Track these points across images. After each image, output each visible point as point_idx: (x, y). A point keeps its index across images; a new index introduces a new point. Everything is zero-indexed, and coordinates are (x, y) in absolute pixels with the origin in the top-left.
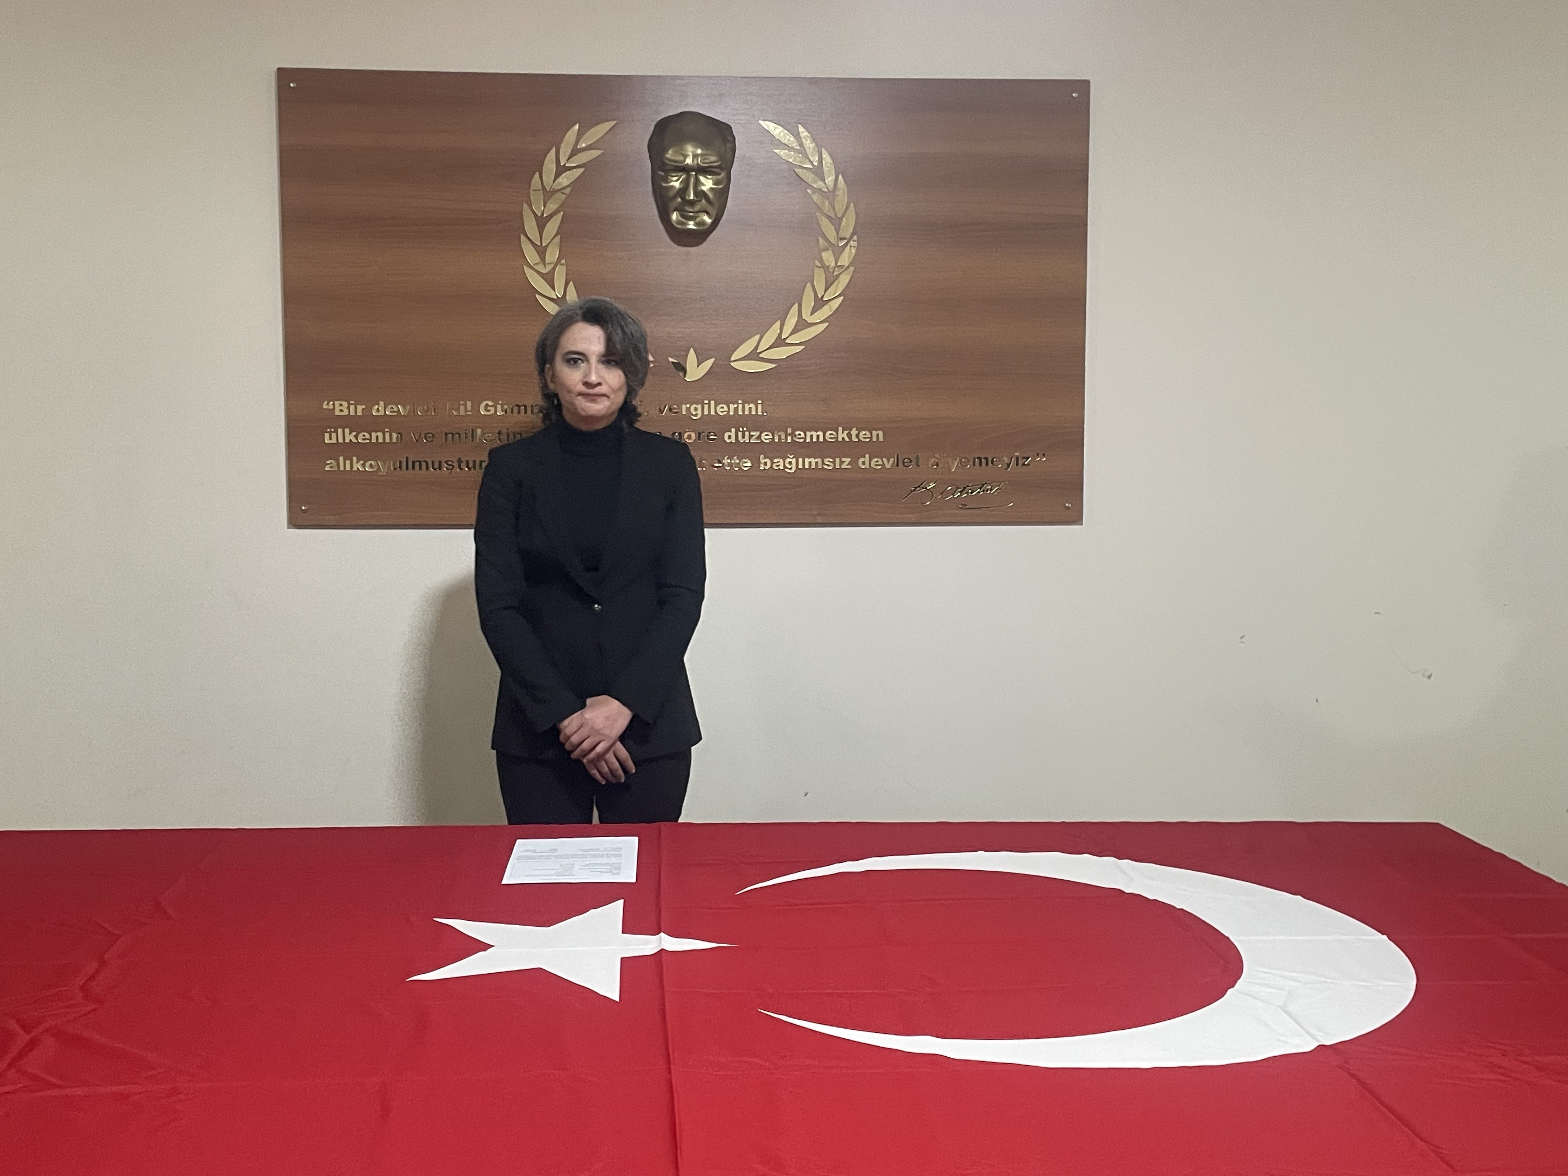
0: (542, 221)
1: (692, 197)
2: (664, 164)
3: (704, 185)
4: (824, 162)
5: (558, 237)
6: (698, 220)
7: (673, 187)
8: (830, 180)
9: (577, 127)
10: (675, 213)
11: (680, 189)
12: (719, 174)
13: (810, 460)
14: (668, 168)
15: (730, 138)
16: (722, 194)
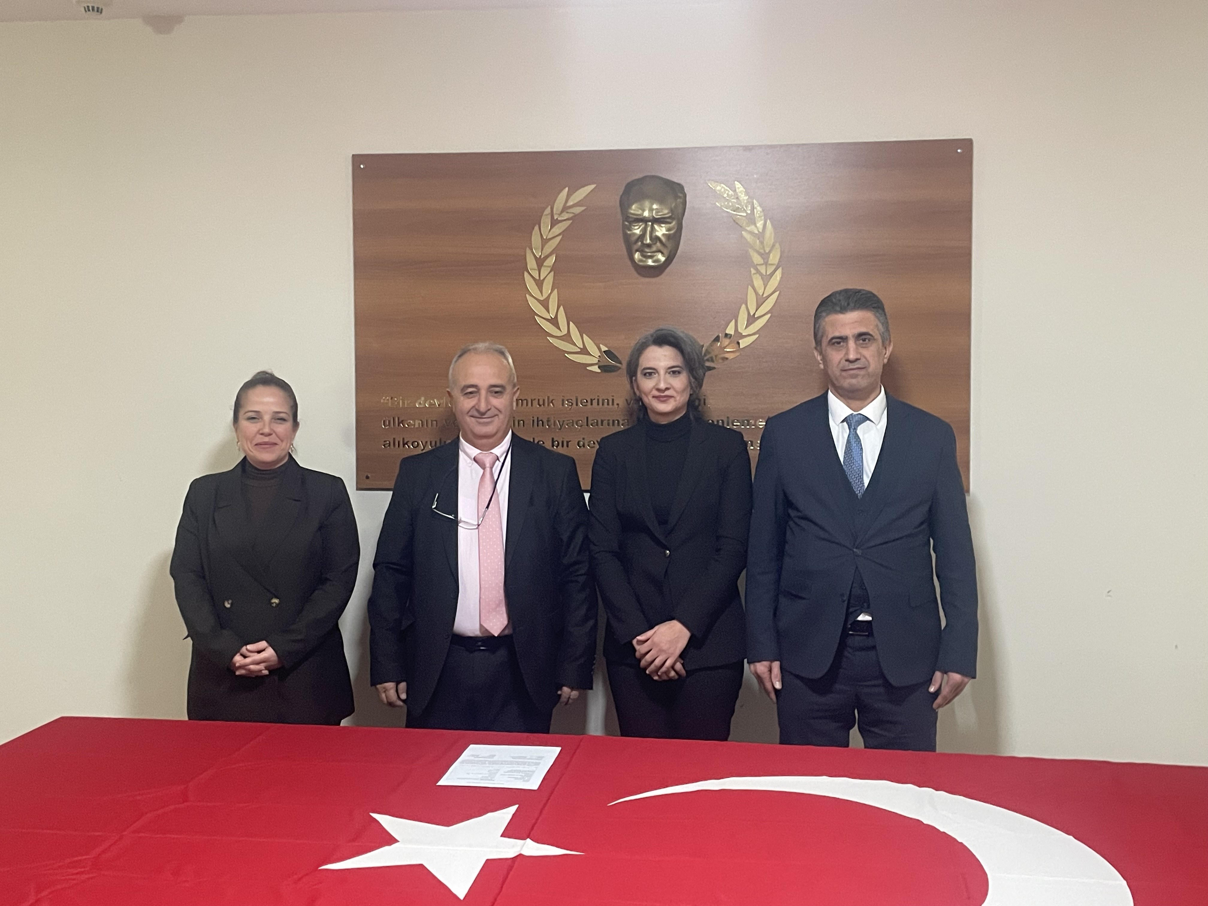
5: (552, 273)
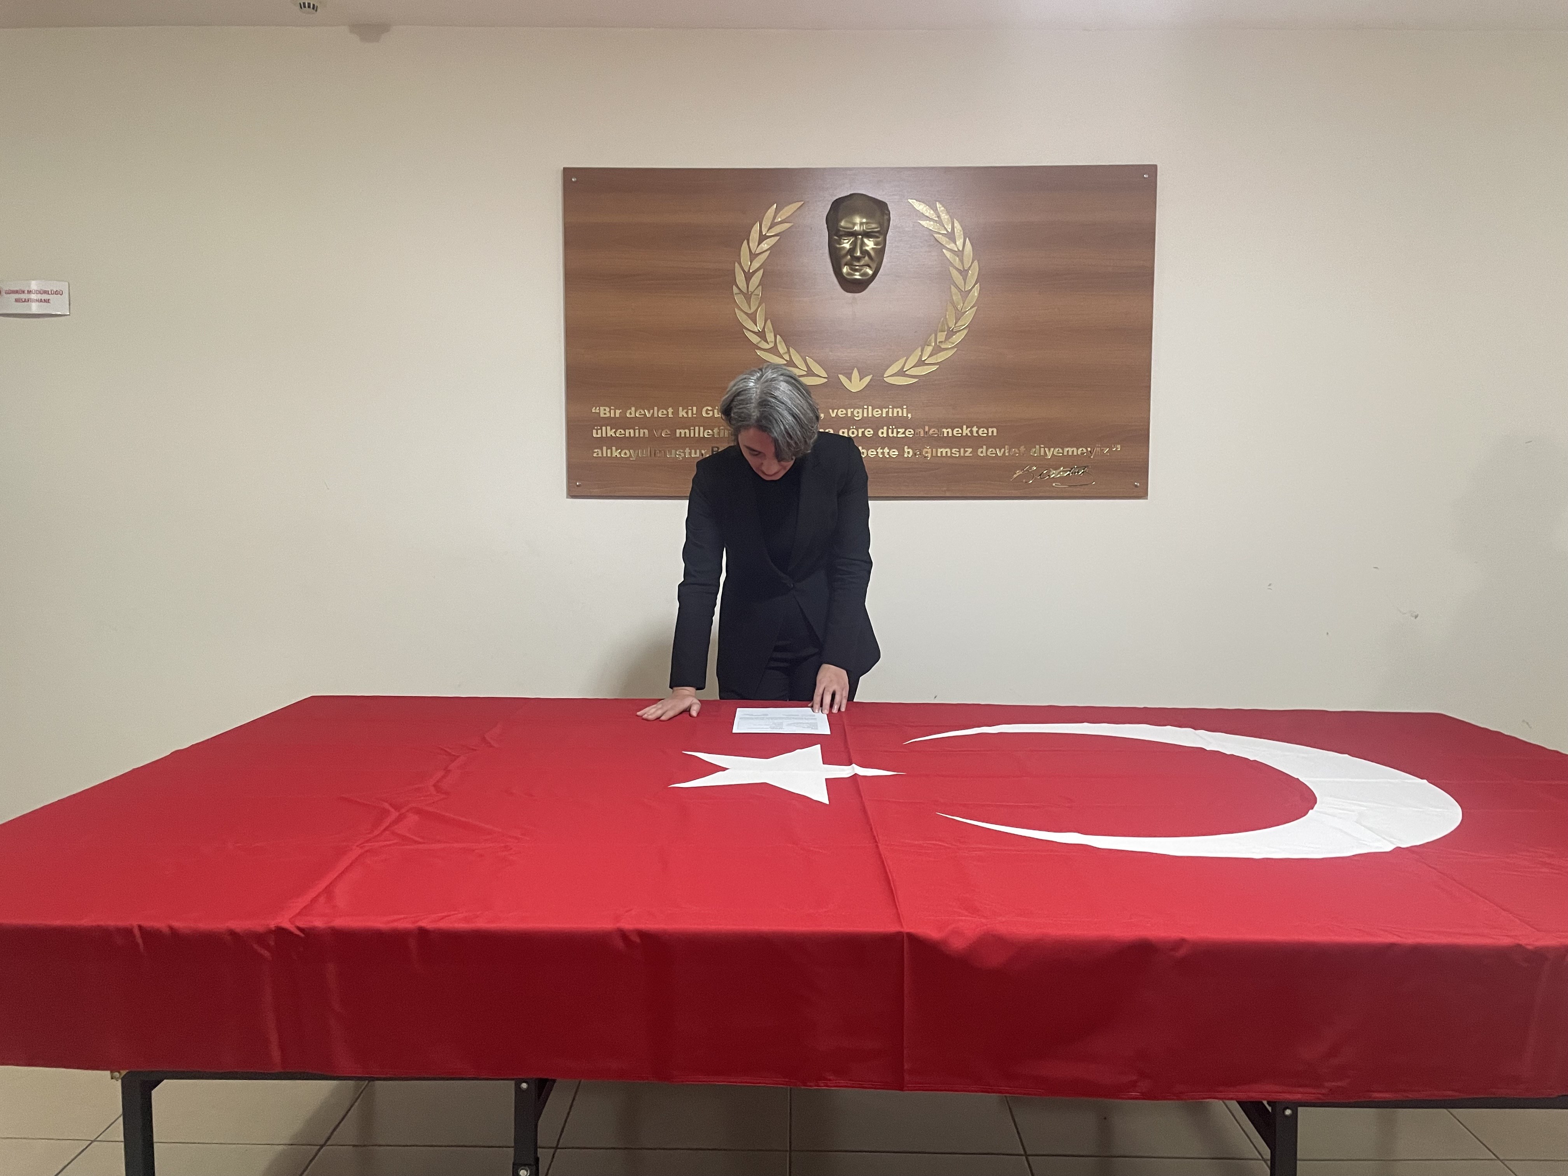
0: (748, 276)
1: (858, 254)
2: (839, 230)
3: (868, 246)
4: (955, 229)
5: (760, 287)
6: (863, 271)
7: (844, 248)
8: (960, 243)
9: (775, 205)
10: (846, 267)
11: (850, 249)
12: (877, 237)
13: (941, 450)
14: (841, 233)
15: (886, 212)
16: (880, 252)
